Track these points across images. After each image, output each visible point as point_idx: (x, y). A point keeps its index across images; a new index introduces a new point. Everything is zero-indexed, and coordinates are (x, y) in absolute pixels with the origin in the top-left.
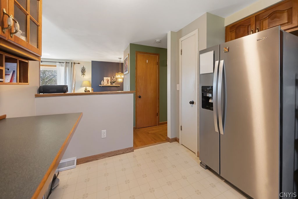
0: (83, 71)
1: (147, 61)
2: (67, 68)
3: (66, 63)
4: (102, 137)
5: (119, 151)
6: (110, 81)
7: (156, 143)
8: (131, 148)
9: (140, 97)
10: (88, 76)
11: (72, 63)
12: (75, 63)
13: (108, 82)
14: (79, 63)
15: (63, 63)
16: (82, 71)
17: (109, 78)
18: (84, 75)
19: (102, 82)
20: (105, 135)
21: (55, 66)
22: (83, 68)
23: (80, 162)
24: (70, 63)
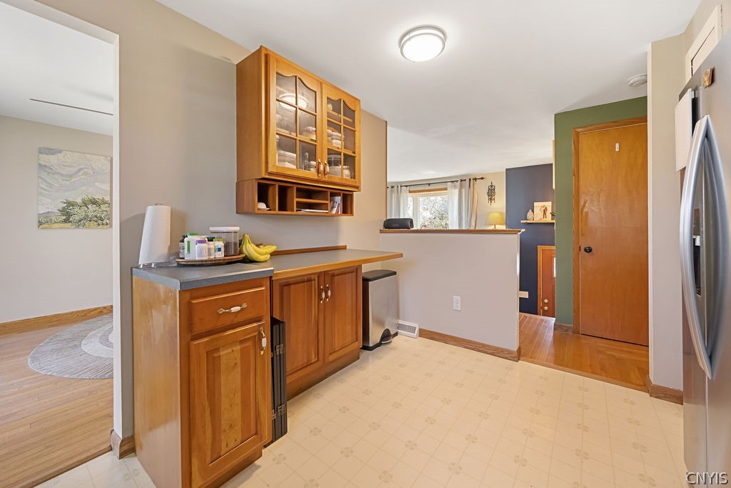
0: (491, 192)
1: (617, 145)
2: (463, 190)
3: (461, 181)
4: (454, 308)
5: (484, 345)
6: (549, 210)
7: (593, 375)
8: (510, 352)
9: (589, 250)
10: (500, 203)
11: (470, 180)
12: (475, 179)
13: (545, 213)
14: (482, 178)
15: (457, 181)
16: (488, 193)
17: (548, 204)
18: (493, 202)
19: (530, 214)
20: (459, 305)
21: (446, 189)
22: (492, 186)
23: (423, 333)
24: (468, 180)
